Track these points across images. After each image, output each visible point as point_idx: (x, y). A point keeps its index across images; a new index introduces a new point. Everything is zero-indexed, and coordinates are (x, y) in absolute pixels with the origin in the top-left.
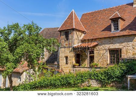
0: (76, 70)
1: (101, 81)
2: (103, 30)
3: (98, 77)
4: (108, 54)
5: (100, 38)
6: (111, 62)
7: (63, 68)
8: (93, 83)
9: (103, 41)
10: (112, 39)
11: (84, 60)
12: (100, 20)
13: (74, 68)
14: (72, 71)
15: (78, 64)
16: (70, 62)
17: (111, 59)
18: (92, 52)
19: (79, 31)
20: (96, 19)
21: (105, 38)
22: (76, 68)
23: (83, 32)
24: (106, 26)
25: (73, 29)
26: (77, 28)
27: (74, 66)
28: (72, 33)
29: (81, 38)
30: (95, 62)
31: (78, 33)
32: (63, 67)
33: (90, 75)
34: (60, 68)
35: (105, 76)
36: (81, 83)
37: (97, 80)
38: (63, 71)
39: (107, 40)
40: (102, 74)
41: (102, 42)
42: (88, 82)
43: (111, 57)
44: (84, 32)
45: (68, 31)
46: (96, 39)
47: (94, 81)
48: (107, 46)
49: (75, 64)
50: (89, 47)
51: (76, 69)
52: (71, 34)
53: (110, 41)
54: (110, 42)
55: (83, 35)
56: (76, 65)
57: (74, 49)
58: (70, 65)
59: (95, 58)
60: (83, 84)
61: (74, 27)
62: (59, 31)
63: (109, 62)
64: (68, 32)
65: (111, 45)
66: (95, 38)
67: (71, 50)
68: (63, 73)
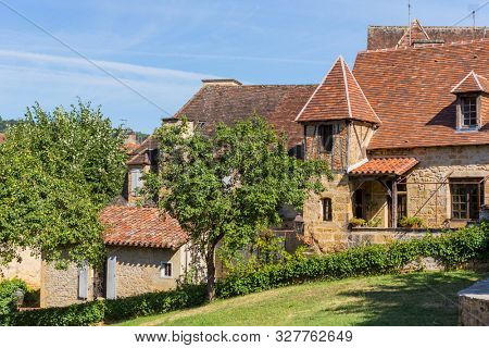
0: (358, 236)
1: (444, 259)
2: (431, 123)
3: (438, 250)
4: (448, 191)
5: (426, 147)
6: (455, 214)
7: (315, 232)
8: (427, 264)
9: (433, 154)
10: (457, 152)
11: (376, 207)
13: (352, 230)
14: (346, 241)
15: (361, 221)
16: (340, 216)
17: (454, 206)
18: (402, 187)
19: (360, 122)
21: (438, 147)
22: (356, 230)
23: (371, 125)
24: (440, 109)
25: (348, 121)
26: (358, 117)
27: (351, 227)
28: (344, 132)
29: (366, 144)
31: (357, 127)
32: (315, 228)
34: (306, 232)
35: (454, 249)
36: (402, 265)
37: (437, 257)
38: (317, 242)
39: (444, 155)
40: (447, 245)
41: (430, 158)
42: (418, 261)
43: (454, 199)
44: (373, 123)
45: (328, 123)
47: (429, 259)
48: (446, 171)
49: (356, 220)
50: (397, 173)
51: (357, 233)
52: (339, 132)
53: (453, 157)
54: (452, 160)
55: (372, 133)
56: (356, 224)
57: (352, 179)
58: (338, 223)
59: (409, 202)
60: (407, 267)
62: (299, 122)
63: (449, 214)
64: (331, 126)
65: (455, 167)
66: (410, 144)
67: (342, 180)
68: (316, 246)
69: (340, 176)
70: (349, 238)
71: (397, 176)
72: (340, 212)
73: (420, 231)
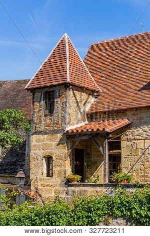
0: (74, 192)
5: (137, 108)
7: (40, 187)
9: (144, 115)
11: (95, 165)
12: (136, 60)
14: (64, 196)
15: (78, 177)
16: (59, 172)
18: (115, 145)
19: (81, 89)
20: (127, 59)
22: (73, 185)
23: (92, 92)
25: (66, 86)
26: (77, 83)
27: (68, 182)
28: (63, 96)
29: (88, 108)
30: (124, 171)
31: (78, 94)
32: (39, 184)
33: (111, 206)
34: (32, 188)
37: (129, 219)
38: (40, 196)
40: (141, 203)
41: (141, 119)
42: (106, 223)
44: (94, 91)
46: (127, 110)
49: (72, 177)
50: (107, 130)
51: (73, 188)
52: (60, 96)
55: (92, 100)
56: (73, 180)
57: (70, 137)
58: (57, 180)
59: (123, 160)
61: (68, 80)
62: (28, 90)
64: (53, 92)
66: (123, 107)
67: (61, 140)
68: (39, 199)
69: (59, 136)
70: (67, 193)
71: (108, 134)
72: (59, 169)
73: (128, 186)
